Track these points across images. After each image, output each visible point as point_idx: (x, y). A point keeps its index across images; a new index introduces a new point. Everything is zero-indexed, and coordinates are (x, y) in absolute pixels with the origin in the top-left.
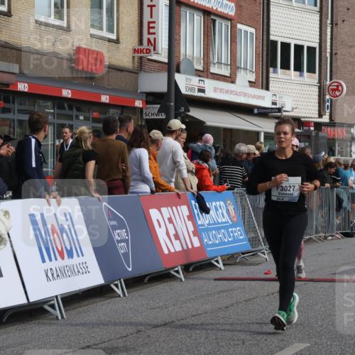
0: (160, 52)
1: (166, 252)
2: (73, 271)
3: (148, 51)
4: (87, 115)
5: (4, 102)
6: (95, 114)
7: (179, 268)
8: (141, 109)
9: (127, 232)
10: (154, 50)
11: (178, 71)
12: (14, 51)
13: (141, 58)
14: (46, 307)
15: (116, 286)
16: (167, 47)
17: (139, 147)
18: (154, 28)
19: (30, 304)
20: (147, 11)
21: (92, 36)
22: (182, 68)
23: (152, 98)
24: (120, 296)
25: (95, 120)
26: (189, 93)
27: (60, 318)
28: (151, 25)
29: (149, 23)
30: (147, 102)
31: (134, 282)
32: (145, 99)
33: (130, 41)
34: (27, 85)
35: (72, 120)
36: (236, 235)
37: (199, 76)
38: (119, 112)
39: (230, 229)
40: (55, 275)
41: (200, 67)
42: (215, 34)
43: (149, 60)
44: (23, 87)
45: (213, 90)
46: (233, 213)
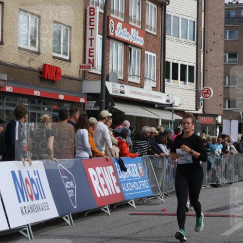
0: (96, 68)
1: (99, 196)
2: (39, 208)
3: (89, 67)
4: (49, 107)
6: (55, 107)
7: (107, 207)
8: (84, 104)
9: (73, 183)
10: (93, 66)
11: (108, 80)
12: (5, 66)
13: (84, 71)
14: (21, 232)
15: (67, 218)
16: (101, 65)
17: (83, 128)
19: (10, 230)
20: (88, 42)
21: (54, 57)
22: (110, 78)
23: (91, 96)
24: (69, 225)
25: (55, 111)
26: (114, 94)
27: (30, 238)
28: (91, 51)
29: (90, 49)
30: (88, 100)
31: (78, 216)
32: (86, 97)
33: (77, 61)
34: (12, 88)
35: (40, 110)
36: (143, 185)
37: (121, 83)
38: (70, 105)
39: (140, 182)
40: (27, 211)
41: (122, 78)
42: (131, 57)
43: (89, 72)
44: (9, 89)
45: (130, 92)
46: (141, 171)
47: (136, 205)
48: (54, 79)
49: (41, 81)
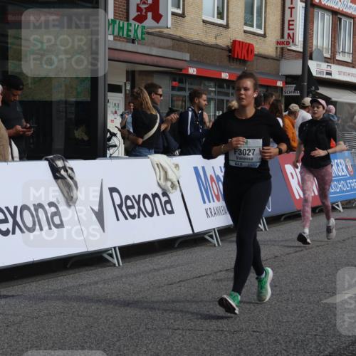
0: (297, 43)
1: (298, 197)
3: (288, 43)
5: (179, 83)
8: (282, 88)
10: (293, 41)
11: (311, 58)
12: (186, 44)
13: (282, 48)
14: (207, 237)
16: (302, 40)
18: (293, 25)
19: (194, 234)
20: (288, 11)
21: (245, 32)
22: (314, 56)
23: (290, 79)
24: (262, 230)
26: (319, 76)
27: (217, 245)
28: (291, 23)
29: (289, 21)
30: (286, 83)
32: (284, 80)
33: (273, 35)
34: (195, 70)
35: (229, 96)
36: (352, 185)
37: (328, 62)
38: (265, 90)
39: (348, 181)
40: (213, 213)
41: (328, 56)
42: (340, 29)
43: (288, 50)
44: (192, 71)
45: (338, 73)
46: (350, 168)
47: (343, 208)
48: (246, 59)
49: (230, 61)
